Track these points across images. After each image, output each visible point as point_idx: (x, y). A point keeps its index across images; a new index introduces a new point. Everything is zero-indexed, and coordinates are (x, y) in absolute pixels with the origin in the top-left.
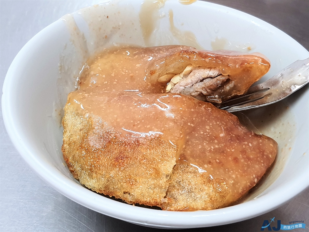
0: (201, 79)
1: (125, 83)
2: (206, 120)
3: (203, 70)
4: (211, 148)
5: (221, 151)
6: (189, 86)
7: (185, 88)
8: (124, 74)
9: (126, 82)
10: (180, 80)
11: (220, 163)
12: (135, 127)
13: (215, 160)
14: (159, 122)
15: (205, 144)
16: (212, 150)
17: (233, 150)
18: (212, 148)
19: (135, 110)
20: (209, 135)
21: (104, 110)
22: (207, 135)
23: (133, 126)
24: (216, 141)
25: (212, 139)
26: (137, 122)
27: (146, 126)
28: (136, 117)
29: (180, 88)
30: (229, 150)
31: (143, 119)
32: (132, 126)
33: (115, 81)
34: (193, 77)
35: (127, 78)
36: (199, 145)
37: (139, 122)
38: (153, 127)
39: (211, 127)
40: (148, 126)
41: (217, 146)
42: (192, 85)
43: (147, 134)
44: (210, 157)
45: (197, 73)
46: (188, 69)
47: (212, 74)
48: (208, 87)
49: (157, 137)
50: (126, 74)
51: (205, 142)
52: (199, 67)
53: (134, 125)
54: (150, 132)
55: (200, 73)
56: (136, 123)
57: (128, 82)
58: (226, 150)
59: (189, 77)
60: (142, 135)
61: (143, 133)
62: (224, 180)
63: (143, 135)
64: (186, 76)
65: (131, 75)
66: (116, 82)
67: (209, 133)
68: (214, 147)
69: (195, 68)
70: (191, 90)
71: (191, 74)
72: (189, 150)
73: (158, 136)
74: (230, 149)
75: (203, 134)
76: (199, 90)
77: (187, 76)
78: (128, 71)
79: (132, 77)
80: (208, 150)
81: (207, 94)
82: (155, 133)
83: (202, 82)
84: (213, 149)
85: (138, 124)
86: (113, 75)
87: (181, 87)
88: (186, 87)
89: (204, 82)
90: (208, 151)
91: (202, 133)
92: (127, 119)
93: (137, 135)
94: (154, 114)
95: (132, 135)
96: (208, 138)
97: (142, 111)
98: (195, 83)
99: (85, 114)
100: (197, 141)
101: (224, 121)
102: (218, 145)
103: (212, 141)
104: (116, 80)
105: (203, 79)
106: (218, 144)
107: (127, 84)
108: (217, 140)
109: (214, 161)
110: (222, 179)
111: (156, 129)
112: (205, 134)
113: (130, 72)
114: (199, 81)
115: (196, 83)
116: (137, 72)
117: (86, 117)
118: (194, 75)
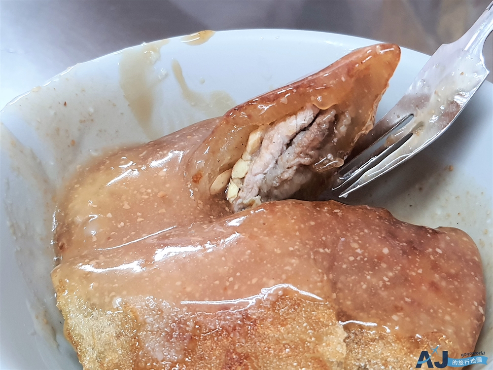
0: (287, 141)
1: (158, 214)
2: (344, 233)
3: (282, 124)
4: (384, 282)
5: (403, 280)
6: (271, 166)
7: (264, 174)
8: (146, 197)
9: (159, 212)
10: (249, 165)
11: (412, 303)
12: (229, 292)
13: (403, 299)
14: (269, 265)
15: (368, 277)
16: (389, 283)
17: (420, 271)
18: (386, 279)
19: (210, 259)
20: (366, 259)
21: (147, 279)
22: (362, 259)
23: (224, 291)
24: (384, 265)
25: (374, 263)
26: (228, 281)
27: (249, 283)
28: (221, 270)
29: (256, 180)
30: (414, 274)
31: (235, 271)
32: (222, 291)
33: (138, 216)
34: (271, 146)
35: (156, 204)
36: (359, 282)
37: (231, 279)
38: (265, 279)
39: (360, 242)
40: (254, 281)
41: (391, 274)
42: (275, 162)
43: (260, 296)
44: (393, 298)
45: (276, 135)
46: (254, 138)
47: (303, 122)
48: (307, 147)
49: (281, 295)
50: (149, 196)
51: (367, 273)
52: (272, 124)
53: (225, 289)
54: (264, 291)
55: (280, 131)
56: (228, 284)
57: (164, 211)
58: (408, 274)
59: (263, 150)
60: (250, 301)
61: (251, 297)
62: (440, 331)
63: (252, 301)
64: (256, 152)
65: (160, 194)
66: (142, 217)
67: (363, 254)
68: (388, 278)
69: (266, 131)
70: (279, 171)
71: (265, 143)
72: (348, 300)
73: (280, 293)
74: (414, 271)
75: (355, 259)
76: (292, 163)
77: (259, 152)
78: (152, 190)
79: (163, 197)
80: (381, 285)
81: (311, 160)
82: (273, 290)
83: (293, 145)
84: (388, 281)
85: (232, 284)
86: (127, 206)
87: (258, 176)
88: (265, 171)
89: (296, 143)
90: (383, 289)
91: (352, 258)
92: (204, 280)
93: (240, 305)
94: (250, 255)
95: (231, 309)
96: (367, 264)
97: (224, 256)
98: (279, 156)
99: (110, 302)
100: (353, 278)
101: (374, 225)
102: (391, 270)
103: (378, 267)
104: (139, 214)
105: (291, 140)
106: (390, 268)
107: (163, 214)
108: (385, 263)
109: (402, 302)
110: (435, 330)
111: (272, 282)
112: (358, 258)
113: (156, 190)
114: (285, 148)
115: (281, 154)
116: (168, 185)
117: (116, 306)
118: (272, 141)
